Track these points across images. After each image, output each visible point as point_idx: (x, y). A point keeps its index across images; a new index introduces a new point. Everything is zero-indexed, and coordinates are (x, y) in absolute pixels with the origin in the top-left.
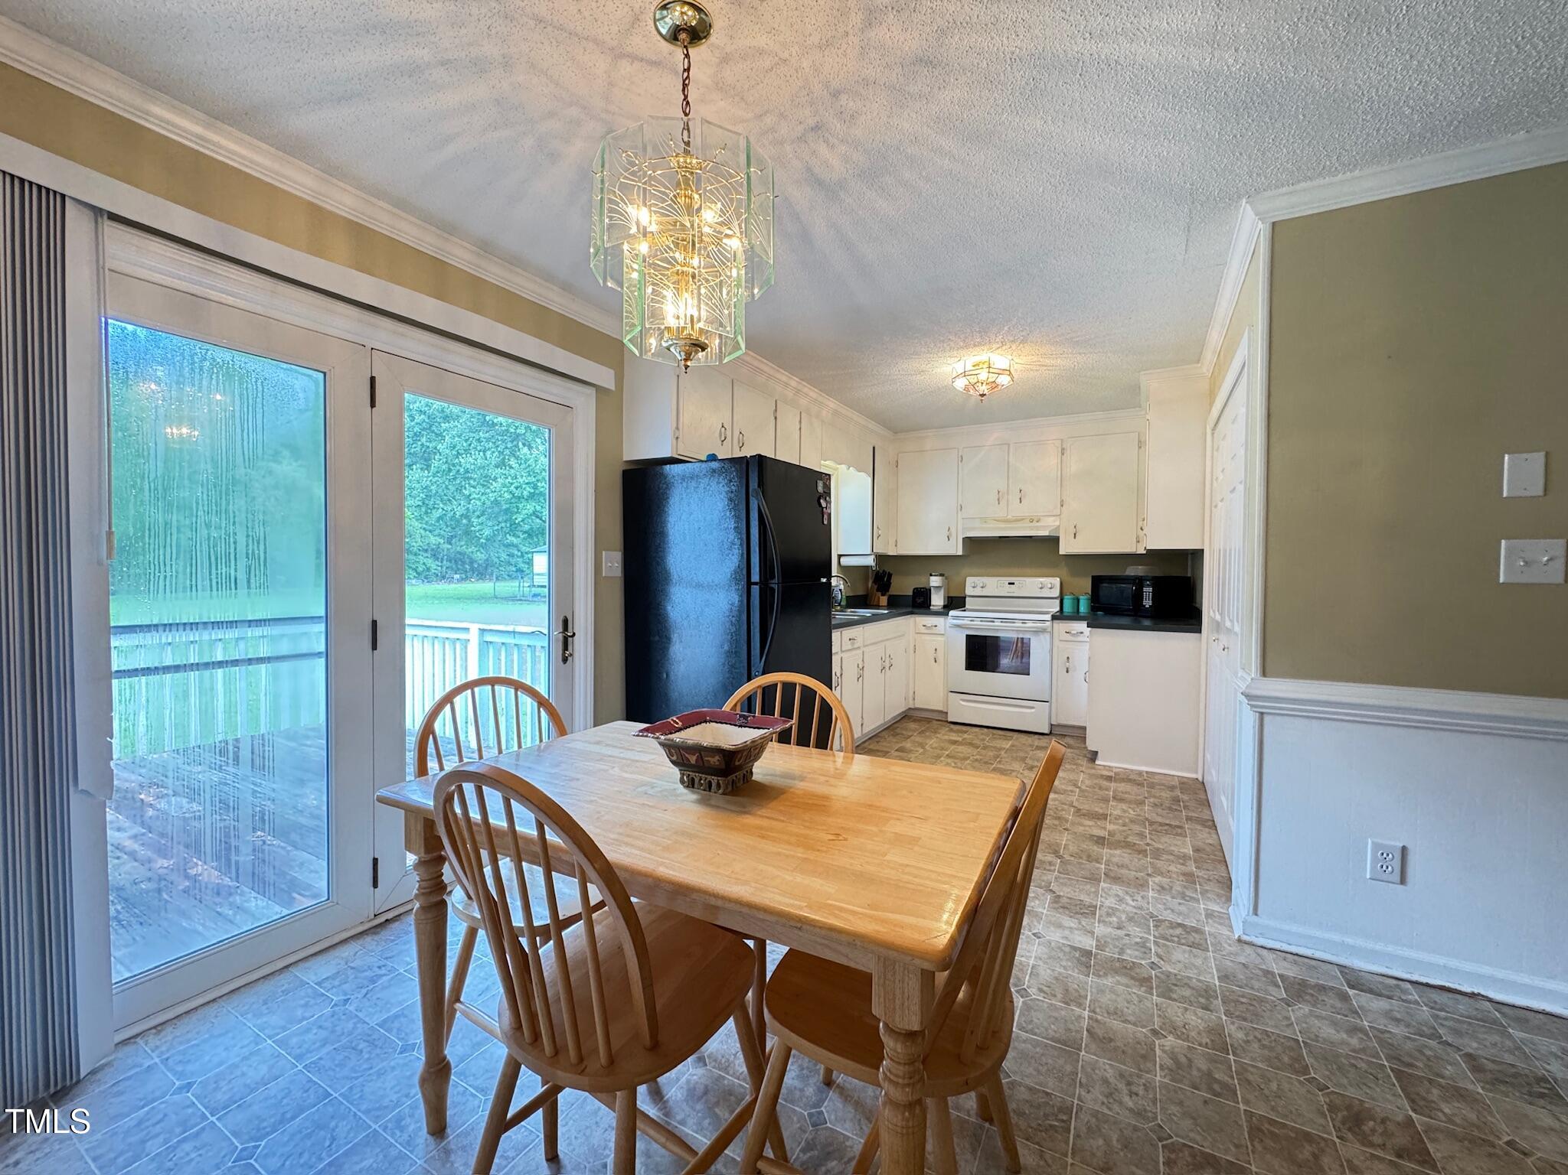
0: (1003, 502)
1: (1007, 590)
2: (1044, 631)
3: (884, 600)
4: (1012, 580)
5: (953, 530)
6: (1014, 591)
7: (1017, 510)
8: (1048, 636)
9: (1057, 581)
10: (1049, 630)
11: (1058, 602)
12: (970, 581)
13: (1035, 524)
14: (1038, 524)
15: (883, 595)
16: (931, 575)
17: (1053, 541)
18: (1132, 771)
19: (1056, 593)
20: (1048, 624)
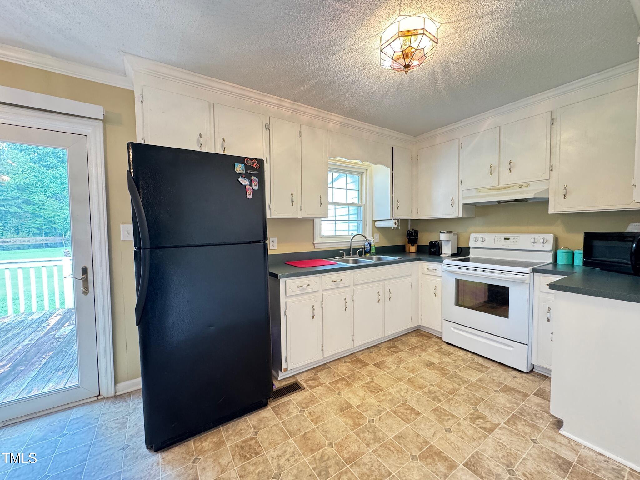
0: (495, 174)
1: (502, 244)
2: (522, 282)
3: (413, 249)
4: (507, 236)
5: (456, 200)
6: (509, 244)
7: (506, 178)
8: (527, 286)
9: (550, 238)
10: (527, 281)
11: (551, 255)
12: (473, 236)
13: (524, 189)
14: (527, 189)
15: (413, 246)
16: (440, 233)
17: (545, 202)
18: (608, 460)
19: (549, 246)
20: (526, 276)
